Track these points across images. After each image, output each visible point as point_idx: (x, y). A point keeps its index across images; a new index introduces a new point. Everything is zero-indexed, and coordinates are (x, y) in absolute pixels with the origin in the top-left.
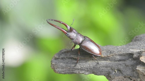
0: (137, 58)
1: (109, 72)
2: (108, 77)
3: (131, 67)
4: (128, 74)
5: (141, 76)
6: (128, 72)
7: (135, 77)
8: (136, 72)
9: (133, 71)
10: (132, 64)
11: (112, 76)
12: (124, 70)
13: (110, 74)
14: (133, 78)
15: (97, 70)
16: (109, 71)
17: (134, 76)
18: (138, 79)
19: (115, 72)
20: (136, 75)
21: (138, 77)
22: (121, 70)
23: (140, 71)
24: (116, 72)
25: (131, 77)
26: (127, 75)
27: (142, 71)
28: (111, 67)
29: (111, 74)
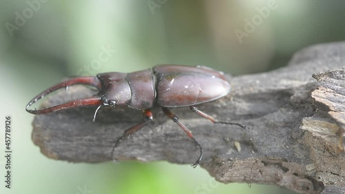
0: (302, 102)
1: (216, 151)
2: (212, 166)
3: (284, 130)
4: (277, 150)
5: (316, 152)
6: (276, 146)
7: (299, 161)
8: (301, 144)
9: (293, 140)
10: (287, 120)
11: (224, 159)
12: (262, 141)
13: (219, 156)
14: (293, 164)
15: (178, 145)
16: (217, 147)
17: (293, 158)
18: (307, 166)
19: (235, 148)
20: (300, 154)
21: (308, 160)
22: (254, 142)
23: (314, 134)
24: (239, 149)
25: (286, 161)
26: (274, 154)
27: (318, 135)
28: (221, 133)
29: (221, 154)
